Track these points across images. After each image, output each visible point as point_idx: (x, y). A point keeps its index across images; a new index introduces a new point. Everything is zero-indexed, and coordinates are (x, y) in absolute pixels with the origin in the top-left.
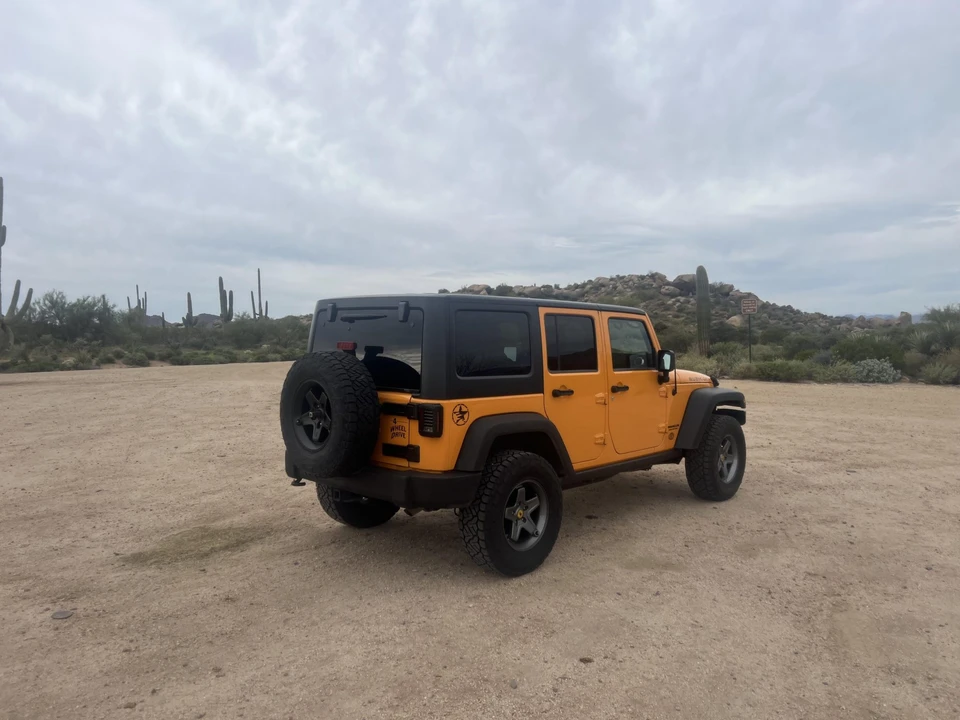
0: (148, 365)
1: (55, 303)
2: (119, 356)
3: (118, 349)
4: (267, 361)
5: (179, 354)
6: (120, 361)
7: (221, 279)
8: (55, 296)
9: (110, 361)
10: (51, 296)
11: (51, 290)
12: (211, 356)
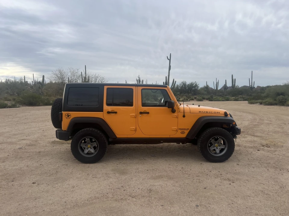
0: (202, 101)
1: (184, 84)
2: (195, 98)
3: (195, 96)
4: (238, 101)
5: (212, 98)
6: (195, 100)
7: (232, 75)
8: (184, 82)
9: (193, 100)
10: (183, 82)
11: (183, 81)
12: (220, 99)
